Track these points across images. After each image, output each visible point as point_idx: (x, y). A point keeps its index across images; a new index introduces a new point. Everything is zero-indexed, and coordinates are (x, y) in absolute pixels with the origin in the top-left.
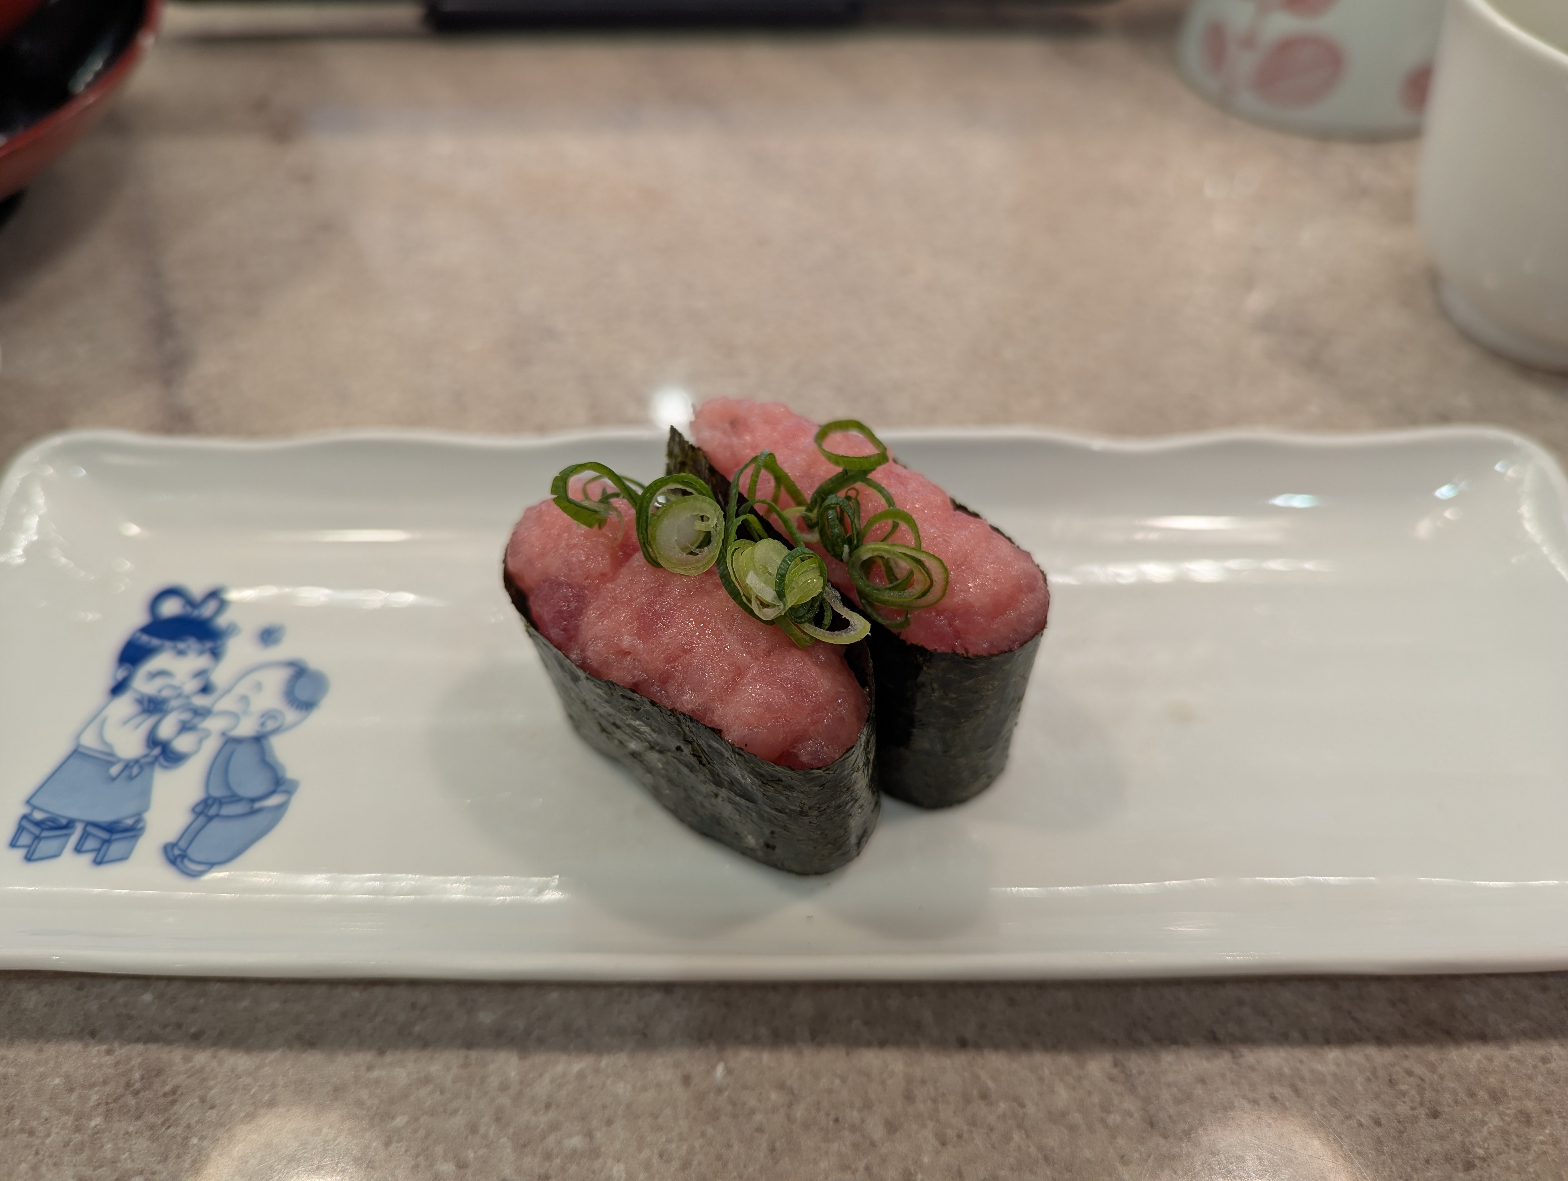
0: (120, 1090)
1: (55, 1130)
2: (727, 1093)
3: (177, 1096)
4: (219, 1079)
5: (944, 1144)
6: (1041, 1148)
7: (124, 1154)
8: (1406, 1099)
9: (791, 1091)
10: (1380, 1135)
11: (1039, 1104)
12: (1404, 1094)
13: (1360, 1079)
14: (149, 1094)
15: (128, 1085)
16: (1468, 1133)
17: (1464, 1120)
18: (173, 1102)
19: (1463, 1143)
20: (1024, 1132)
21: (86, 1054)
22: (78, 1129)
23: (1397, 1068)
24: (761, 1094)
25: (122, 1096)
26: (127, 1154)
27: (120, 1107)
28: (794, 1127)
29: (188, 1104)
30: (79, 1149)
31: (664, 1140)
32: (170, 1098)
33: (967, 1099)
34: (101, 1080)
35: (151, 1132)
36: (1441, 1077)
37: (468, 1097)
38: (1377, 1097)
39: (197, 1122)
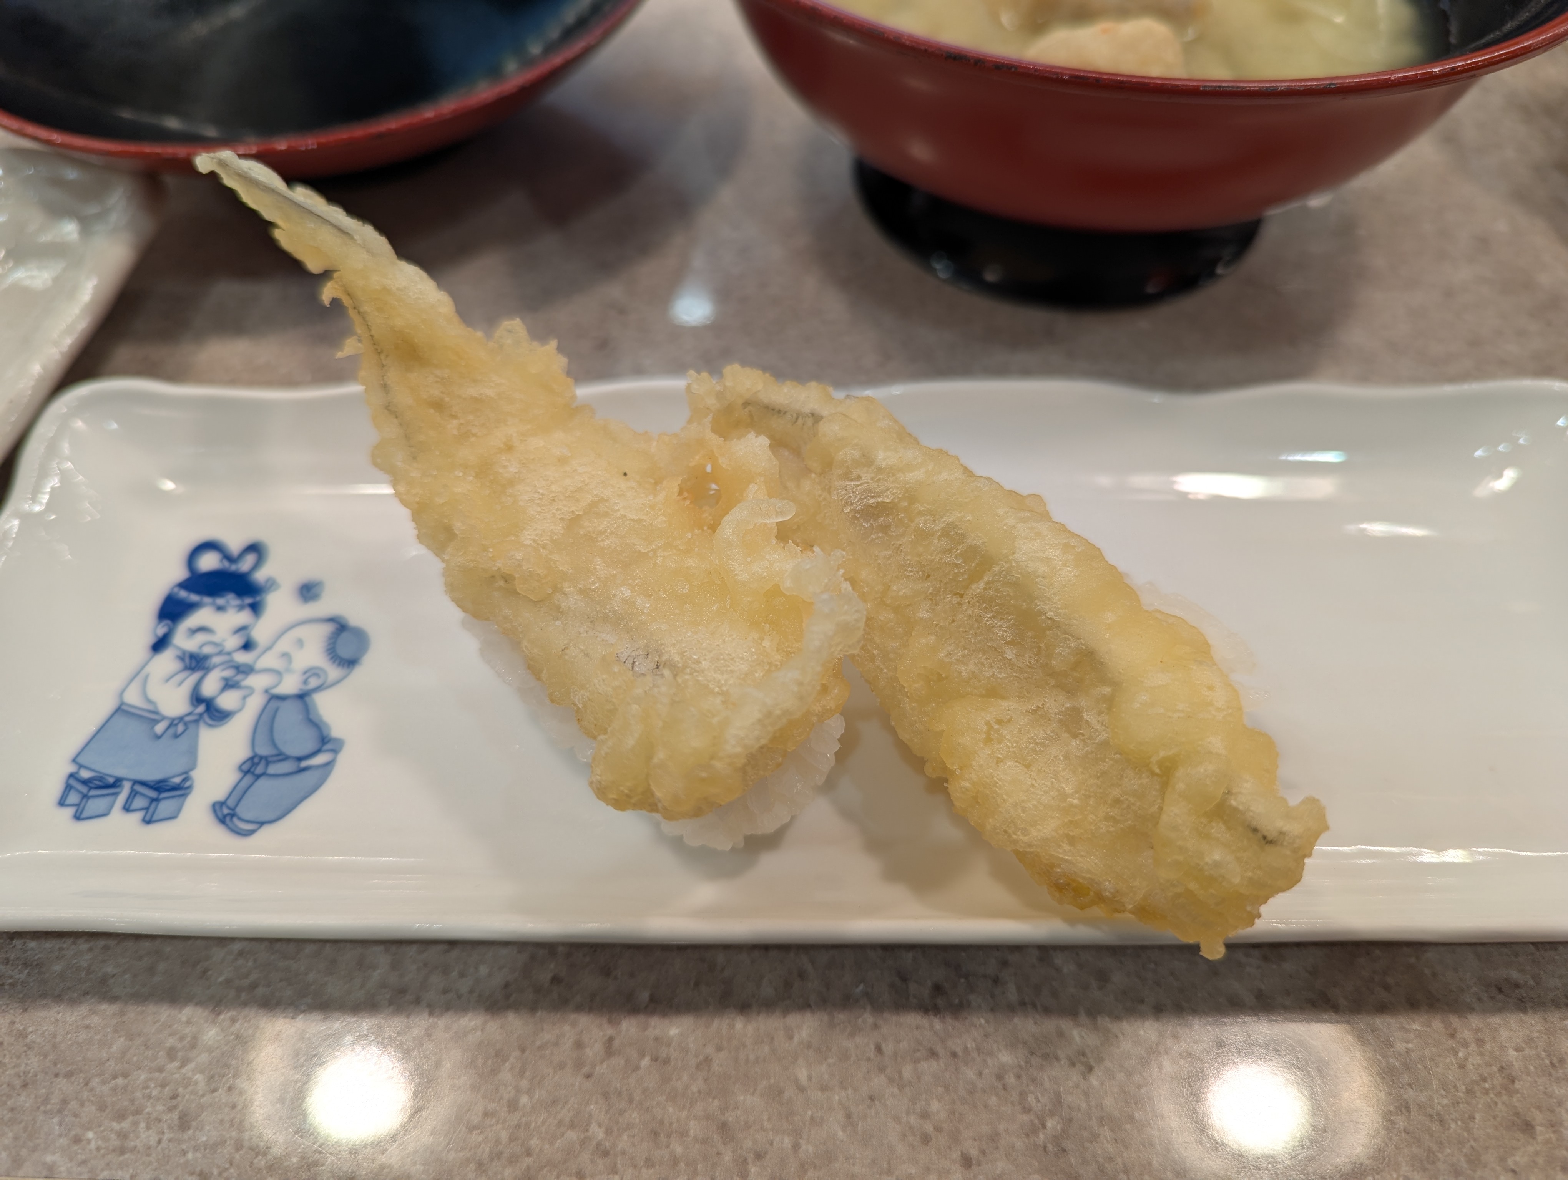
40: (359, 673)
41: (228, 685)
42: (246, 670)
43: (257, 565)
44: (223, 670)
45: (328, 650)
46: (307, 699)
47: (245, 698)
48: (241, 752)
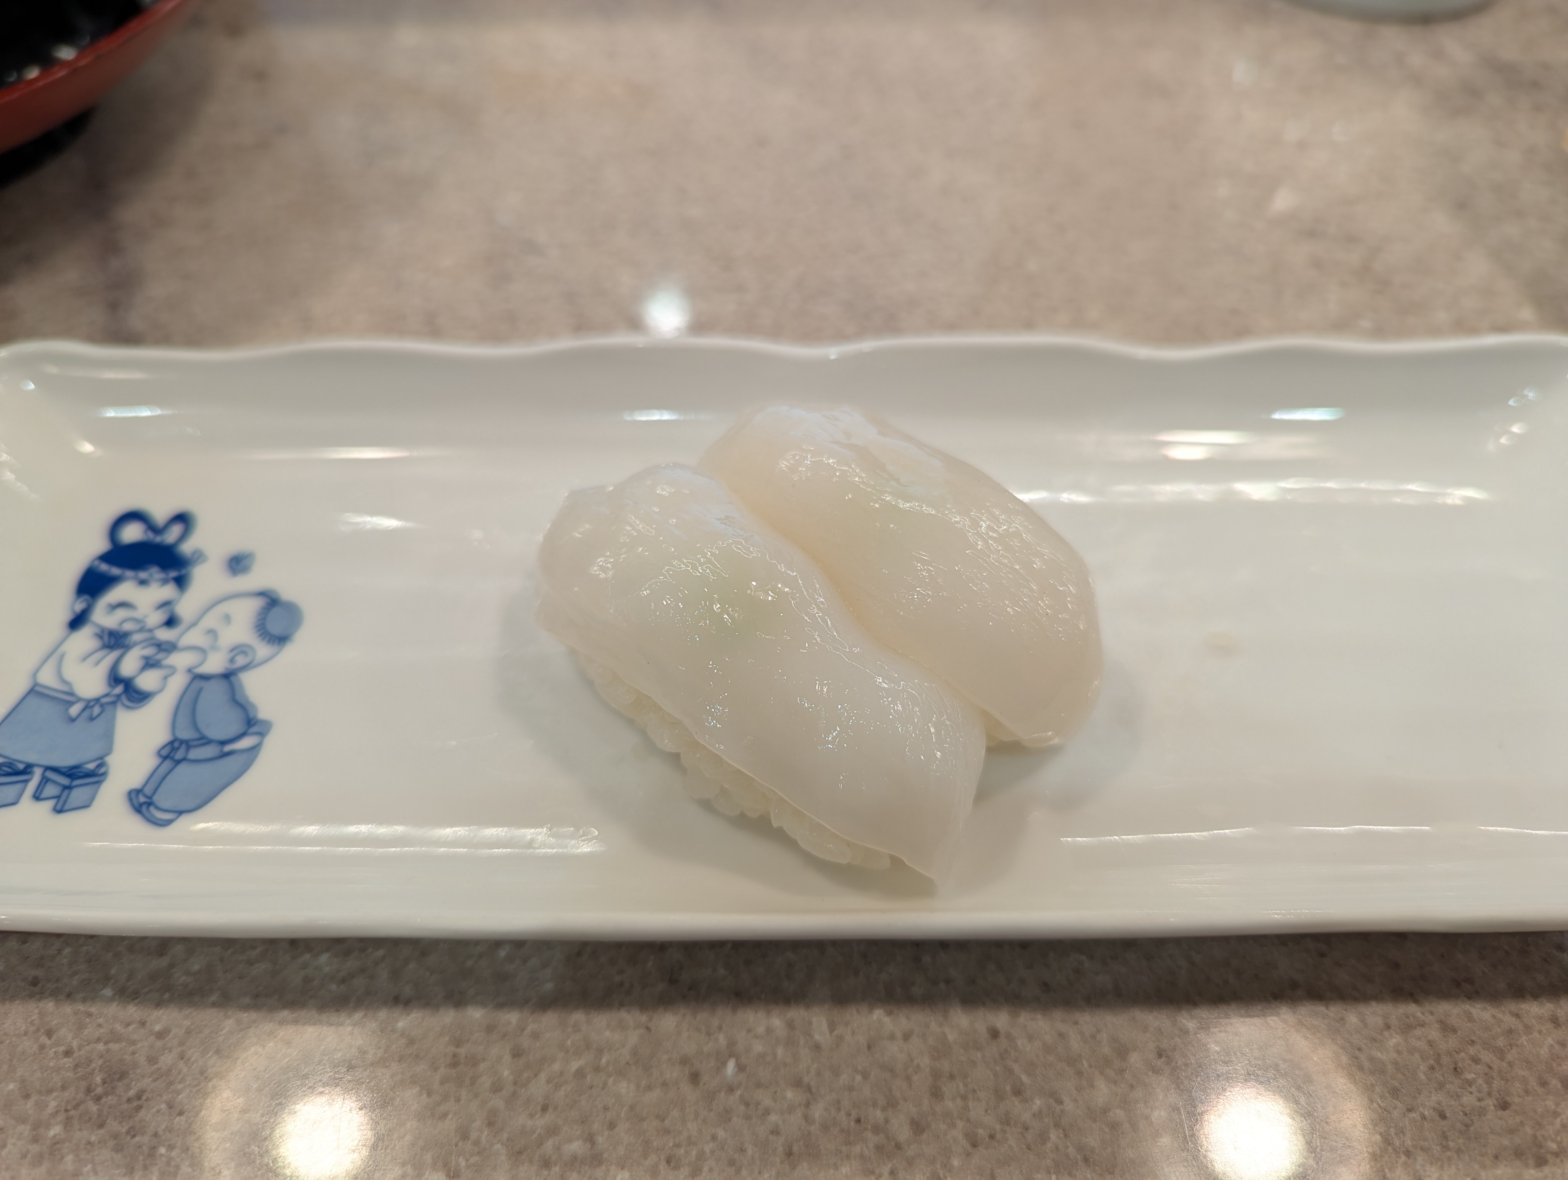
0: (81, 1095)
1: (10, 1141)
2: (739, 1092)
3: (142, 1101)
4: (187, 1083)
5: (974, 1145)
6: (1080, 1148)
7: (87, 1166)
8: (1473, 1089)
9: (809, 1089)
10: (1445, 1129)
11: (1077, 1101)
12: (1470, 1083)
13: (1423, 1067)
14: (112, 1099)
15: (89, 1090)
16: (1539, 1125)
17: (1535, 1111)
18: (139, 1108)
19: (1535, 1137)
20: (1061, 1131)
21: (42, 1056)
22: (35, 1140)
23: (1462, 1054)
24: (776, 1092)
25: (82, 1102)
26: (89, 1166)
27: (80, 1115)
28: (812, 1128)
29: (154, 1110)
30: (38, 1160)
31: (671, 1144)
32: (135, 1104)
33: (999, 1095)
34: (60, 1084)
35: (115, 1142)
36: (1510, 1064)
37: (458, 1100)
38: (1441, 1086)
39: (164, 1130)
40: (290, 652)
41: (149, 664)
42: (169, 648)
43: (184, 535)
44: (144, 648)
45: (257, 626)
46: (233, 678)
47: (166, 678)
48: (160, 735)
